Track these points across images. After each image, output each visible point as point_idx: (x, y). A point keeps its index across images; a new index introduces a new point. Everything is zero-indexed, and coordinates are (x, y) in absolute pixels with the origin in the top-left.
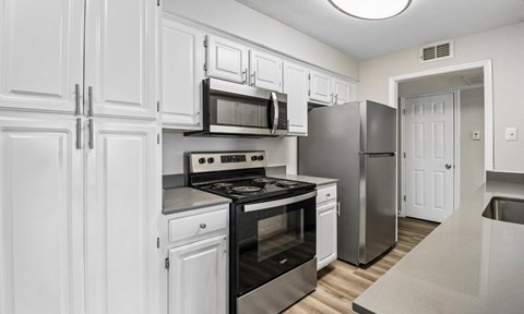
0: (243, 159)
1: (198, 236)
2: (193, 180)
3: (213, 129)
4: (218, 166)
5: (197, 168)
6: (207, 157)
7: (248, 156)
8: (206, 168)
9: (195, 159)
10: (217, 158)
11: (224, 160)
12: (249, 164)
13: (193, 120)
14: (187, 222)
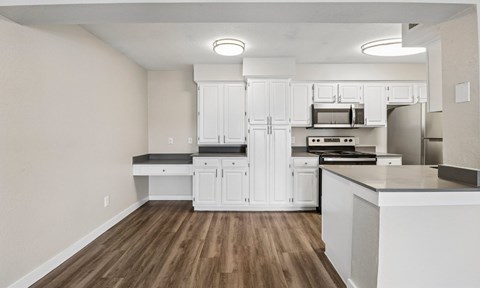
0: (339, 141)
1: (304, 167)
2: (310, 150)
3: (316, 126)
4: (322, 143)
5: (311, 144)
6: (316, 139)
7: (342, 139)
8: (316, 144)
9: (310, 139)
10: (322, 139)
11: (326, 141)
12: (342, 143)
13: (307, 122)
14: (301, 160)
